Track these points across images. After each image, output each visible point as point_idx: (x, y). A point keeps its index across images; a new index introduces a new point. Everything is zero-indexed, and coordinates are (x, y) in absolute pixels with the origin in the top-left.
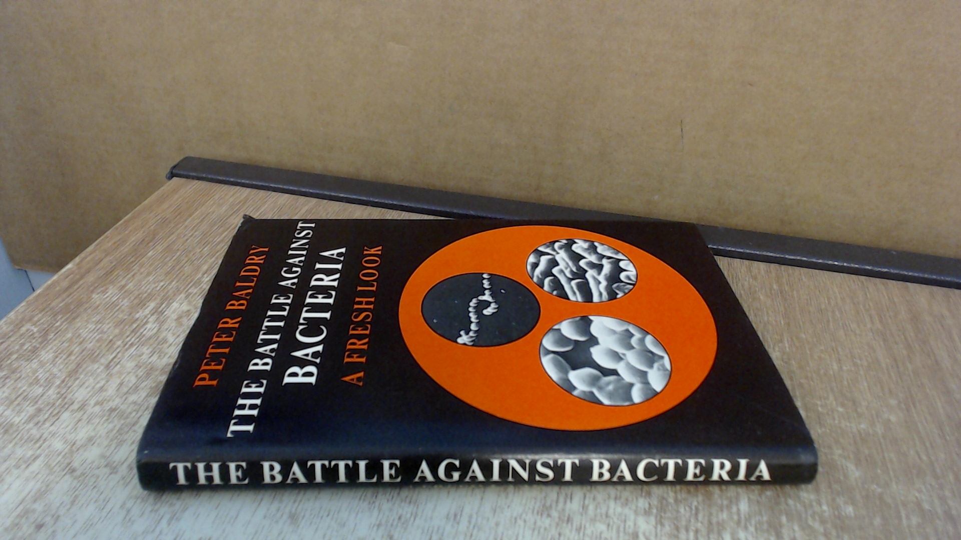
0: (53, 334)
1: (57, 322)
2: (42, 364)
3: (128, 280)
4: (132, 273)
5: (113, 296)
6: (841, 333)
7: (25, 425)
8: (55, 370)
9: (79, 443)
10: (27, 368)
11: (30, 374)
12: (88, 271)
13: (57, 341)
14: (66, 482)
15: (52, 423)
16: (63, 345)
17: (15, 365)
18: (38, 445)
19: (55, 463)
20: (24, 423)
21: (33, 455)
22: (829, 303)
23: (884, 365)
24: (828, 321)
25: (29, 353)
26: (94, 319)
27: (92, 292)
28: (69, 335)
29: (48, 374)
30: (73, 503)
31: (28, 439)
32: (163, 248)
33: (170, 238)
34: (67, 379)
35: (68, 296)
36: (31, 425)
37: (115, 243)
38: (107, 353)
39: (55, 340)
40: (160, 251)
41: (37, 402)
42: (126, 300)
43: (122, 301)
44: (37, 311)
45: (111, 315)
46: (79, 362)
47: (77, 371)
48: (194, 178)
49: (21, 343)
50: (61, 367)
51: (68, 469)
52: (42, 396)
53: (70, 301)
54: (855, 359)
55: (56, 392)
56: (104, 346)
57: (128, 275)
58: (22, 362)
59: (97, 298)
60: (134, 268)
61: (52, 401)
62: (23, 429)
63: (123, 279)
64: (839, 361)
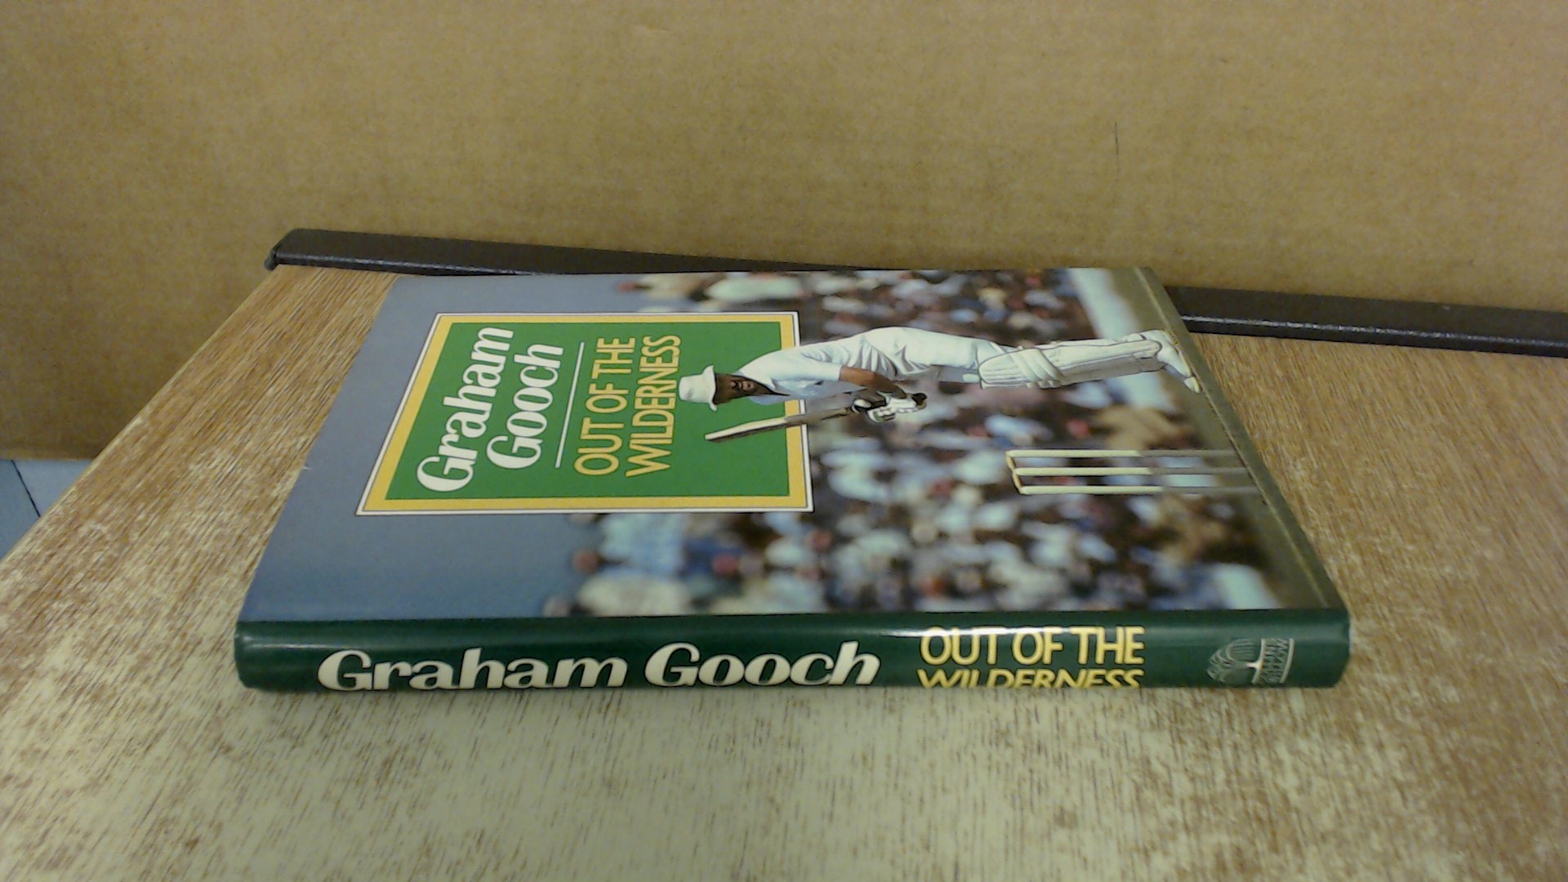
0: (137, 534)
1: (139, 514)
2: (131, 585)
3: (245, 436)
4: (248, 426)
5: (224, 466)
6: (1389, 435)
7: (126, 684)
8: (156, 592)
9: (226, 705)
10: (107, 593)
11: (114, 602)
12: (171, 428)
13: (146, 546)
14: (220, 768)
15: (172, 677)
16: (158, 551)
17: (85, 590)
18: (157, 714)
19: (195, 739)
20: (124, 682)
21: (151, 731)
22: (1363, 391)
23: (1461, 477)
24: (1367, 418)
25: (102, 569)
26: (201, 505)
27: (187, 459)
28: (166, 534)
29: (145, 600)
30: (240, 800)
31: (137, 705)
32: (291, 380)
33: (298, 365)
34: (180, 604)
35: (148, 471)
36: (136, 684)
37: (206, 378)
38: (239, 557)
39: (143, 543)
40: (287, 386)
41: (137, 646)
42: (248, 470)
43: (242, 472)
44: (98, 501)
45: (230, 494)
46: (195, 574)
47: (195, 589)
48: (313, 264)
49: (84, 554)
50: (165, 585)
51: (217, 747)
52: (143, 635)
53: (153, 479)
54: (1417, 470)
55: (167, 625)
56: (229, 547)
57: (241, 428)
58: (95, 584)
59: (198, 470)
60: (249, 416)
61: (164, 642)
62: (124, 691)
63: (234, 435)
64: (1394, 476)
